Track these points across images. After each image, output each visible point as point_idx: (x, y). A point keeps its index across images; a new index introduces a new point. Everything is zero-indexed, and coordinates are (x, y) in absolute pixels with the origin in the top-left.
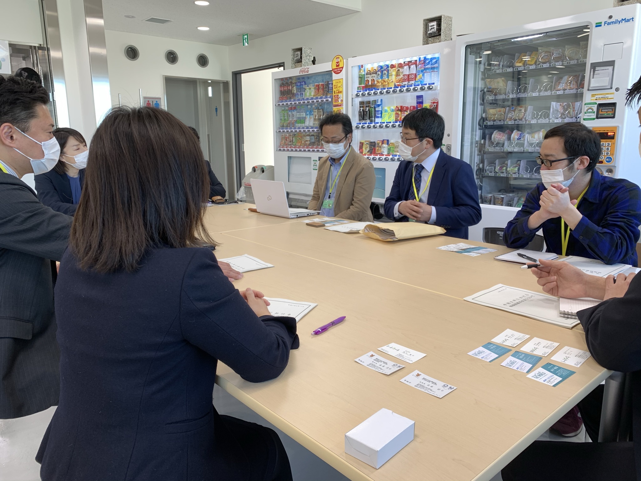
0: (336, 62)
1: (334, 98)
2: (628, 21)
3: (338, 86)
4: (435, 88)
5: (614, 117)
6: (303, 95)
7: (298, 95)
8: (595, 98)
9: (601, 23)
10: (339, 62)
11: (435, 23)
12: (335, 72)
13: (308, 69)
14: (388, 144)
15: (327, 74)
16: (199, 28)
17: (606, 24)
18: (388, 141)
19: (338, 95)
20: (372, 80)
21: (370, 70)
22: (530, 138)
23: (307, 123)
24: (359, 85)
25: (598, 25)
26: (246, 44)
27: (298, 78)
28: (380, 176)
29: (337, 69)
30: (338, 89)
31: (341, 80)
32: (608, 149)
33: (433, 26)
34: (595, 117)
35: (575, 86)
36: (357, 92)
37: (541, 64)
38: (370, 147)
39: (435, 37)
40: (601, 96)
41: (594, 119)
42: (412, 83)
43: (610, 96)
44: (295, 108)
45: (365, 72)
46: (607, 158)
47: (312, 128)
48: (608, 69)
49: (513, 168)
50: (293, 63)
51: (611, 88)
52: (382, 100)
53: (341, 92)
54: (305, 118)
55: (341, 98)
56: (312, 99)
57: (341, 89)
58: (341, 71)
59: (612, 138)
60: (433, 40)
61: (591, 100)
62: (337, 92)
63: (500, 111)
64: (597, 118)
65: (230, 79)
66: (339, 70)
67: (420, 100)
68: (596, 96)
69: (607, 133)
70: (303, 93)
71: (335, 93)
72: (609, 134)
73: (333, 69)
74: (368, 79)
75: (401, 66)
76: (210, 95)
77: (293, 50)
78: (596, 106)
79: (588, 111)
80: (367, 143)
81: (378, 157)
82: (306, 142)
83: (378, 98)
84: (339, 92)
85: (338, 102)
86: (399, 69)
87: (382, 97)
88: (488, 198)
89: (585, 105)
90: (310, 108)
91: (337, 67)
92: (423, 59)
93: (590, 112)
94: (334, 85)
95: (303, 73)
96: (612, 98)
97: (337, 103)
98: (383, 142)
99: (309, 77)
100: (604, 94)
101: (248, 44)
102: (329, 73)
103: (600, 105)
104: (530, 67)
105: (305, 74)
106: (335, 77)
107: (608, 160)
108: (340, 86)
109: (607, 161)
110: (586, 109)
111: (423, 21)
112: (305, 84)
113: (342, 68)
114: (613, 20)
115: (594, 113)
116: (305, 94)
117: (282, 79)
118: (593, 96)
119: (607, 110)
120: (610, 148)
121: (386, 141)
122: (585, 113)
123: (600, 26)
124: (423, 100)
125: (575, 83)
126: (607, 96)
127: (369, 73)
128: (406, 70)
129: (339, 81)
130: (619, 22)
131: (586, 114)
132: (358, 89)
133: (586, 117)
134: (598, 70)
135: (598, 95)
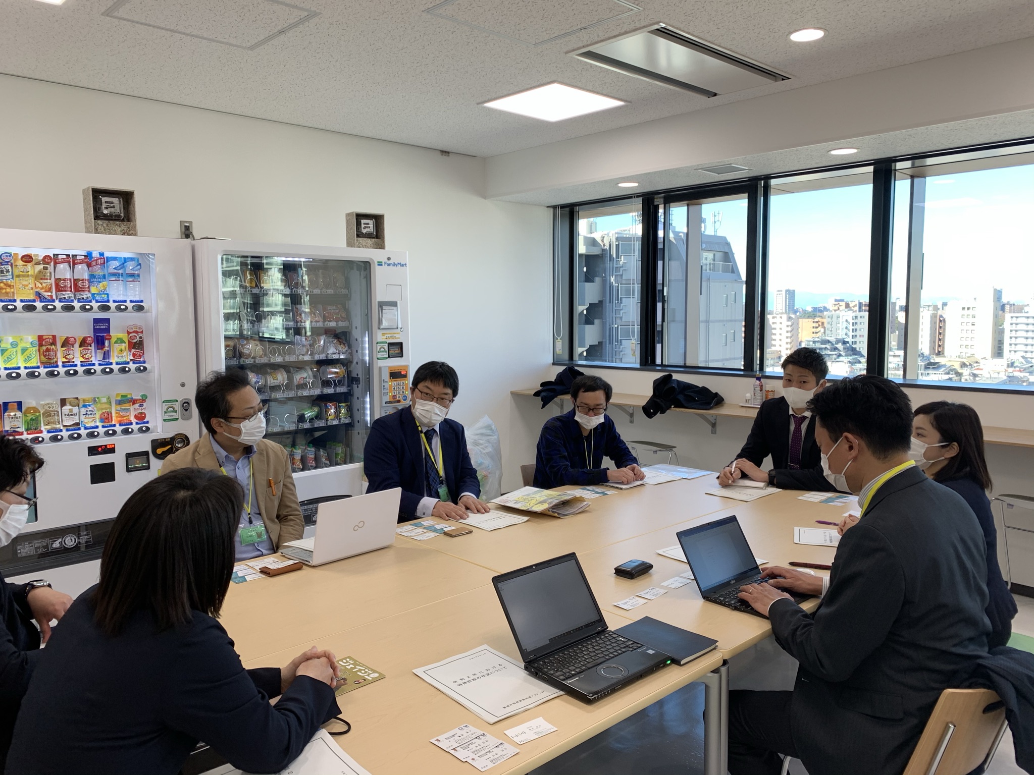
2: (403, 265)
4: (147, 309)
5: (402, 356)
8: (385, 337)
9: (382, 262)
14: (20, 409)
17: (386, 265)
18: (19, 404)
25: (380, 264)
32: (403, 388)
33: (113, 203)
34: (387, 356)
39: (119, 223)
40: (389, 335)
41: (386, 358)
43: (397, 336)
46: (404, 396)
48: (393, 309)
51: (397, 328)
59: (405, 377)
60: (107, 225)
61: (382, 339)
64: (389, 357)
67: (102, 327)
68: (386, 335)
72: (402, 373)
78: (387, 345)
79: (381, 350)
86: (44, 266)
89: (377, 343)
92: (98, 255)
93: (382, 352)
96: (399, 338)
100: (392, 334)
103: (390, 344)
107: (404, 398)
109: (403, 400)
110: (379, 348)
111: (87, 191)
114: (390, 262)
115: (386, 352)
118: (383, 334)
119: (394, 349)
121: (13, 404)
122: (379, 352)
123: (382, 265)
124: (109, 327)
126: (395, 335)
128: (64, 271)
130: (397, 265)
131: (379, 354)
133: (379, 357)
134: (385, 309)
135: (387, 334)
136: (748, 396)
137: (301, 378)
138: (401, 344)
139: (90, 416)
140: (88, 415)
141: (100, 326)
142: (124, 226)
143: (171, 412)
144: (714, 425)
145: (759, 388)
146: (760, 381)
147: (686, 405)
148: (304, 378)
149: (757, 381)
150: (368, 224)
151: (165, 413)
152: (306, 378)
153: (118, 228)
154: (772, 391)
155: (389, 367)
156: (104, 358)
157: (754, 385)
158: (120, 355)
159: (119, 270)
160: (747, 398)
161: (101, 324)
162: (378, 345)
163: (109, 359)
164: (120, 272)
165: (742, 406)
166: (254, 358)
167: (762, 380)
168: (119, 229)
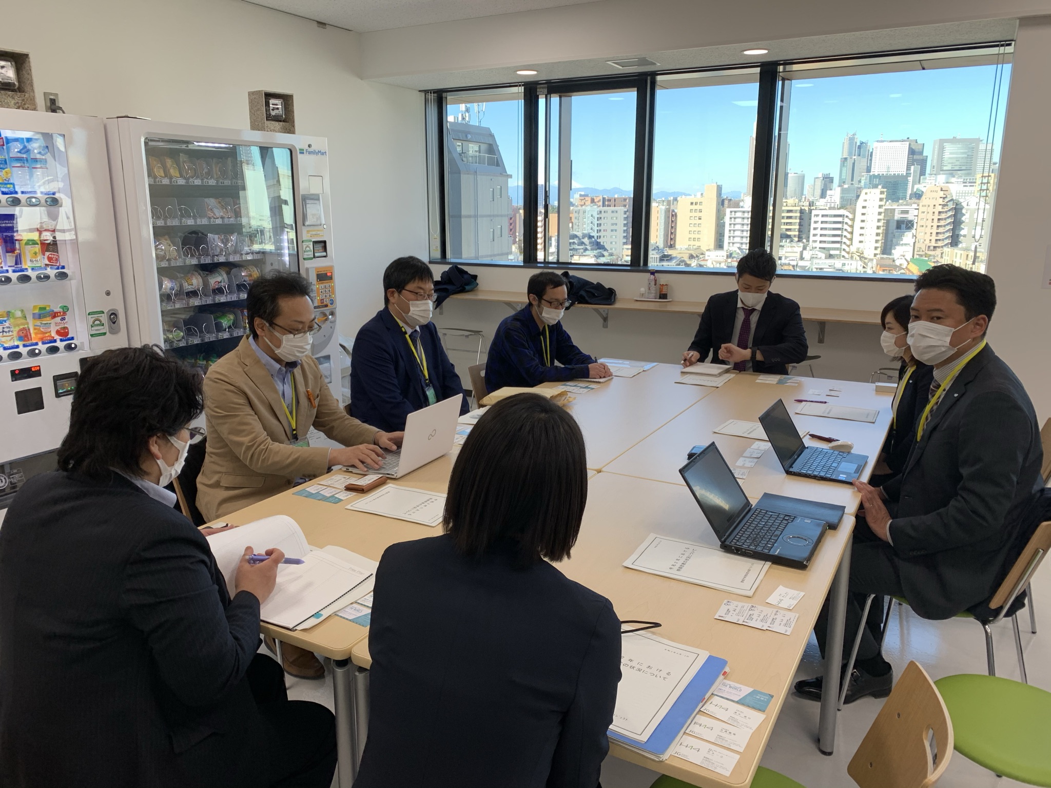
2: (323, 155)
5: (326, 256)
8: (310, 235)
9: (303, 150)
17: (308, 153)
25: (301, 152)
32: (329, 291)
34: (313, 256)
37: (191, 179)
39: (3, 92)
40: (314, 233)
41: (311, 259)
43: (321, 233)
46: (331, 300)
48: (315, 203)
51: (321, 225)
61: (308, 237)
67: (8, 225)
68: (311, 233)
69: (327, 273)
72: (328, 275)
78: (312, 243)
93: (308, 251)
96: (324, 236)
100: (316, 231)
103: (315, 243)
104: (178, 181)
109: (330, 304)
110: (305, 247)
114: (310, 150)
115: (311, 251)
118: (308, 232)
120: (331, 289)
123: (303, 153)
126: (318, 233)
130: (318, 155)
131: (305, 254)
133: (305, 257)
134: (308, 204)
135: (312, 231)
136: (643, 290)
137: (216, 282)
138: (325, 242)
139: (8, 334)
140: (6, 332)
141: (6, 223)
142: (18, 97)
143: (98, 325)
144: (605, 319)
145: (653, 283)
146: (654, 275)
147: (589, 301)
148: (219, 282)
149: (652, 276)
150: (277, 105)
151: (92, 326)
152: (221, 282)
153: (11, 100)
154: (666, 285)
155: (316, 268)
156: (16, 264)
157: (648, 280)
158: (34, 259)
159: (24, 154)
160: (642, 293)
161: (7, 222)
162: (304, 243)
163: (21, 264)
164: (24, 156)
165: (637, 300)
166: (169, 260)
167: (656, 274)
168: (13, 102)
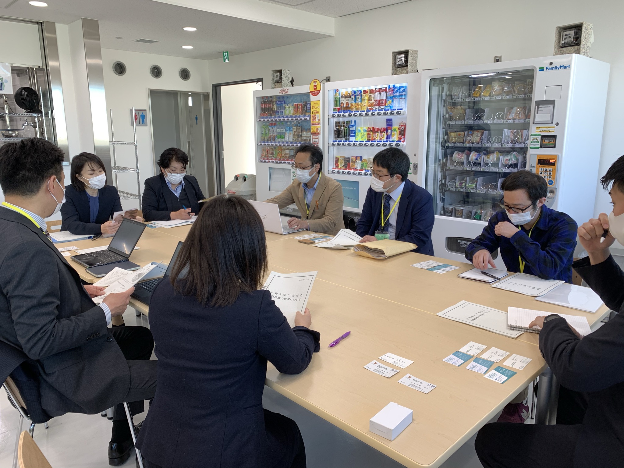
0: (314, 86)
1: (311, 117)
2: (566, 67)
3: (316, 107)
4: (403, 113)
5: (554, 147)
6: (283, 112)
7: (278, 113)
8: (539, 130)
9: (544, 68)
10: (316, 85)
11: (403, 56)
12: (312, 94)
13: (288, 89)
14: (361, 159)
15: (305, 95)
16: (183, 47)
17: (547, 69)
18: (361, 157)
19: (316, 115)
20: (346, 103)
21: (345, 93)
22: (486, 159)
23: (287, 139)
24: (335, 106)
25: (541, 69)
26: (227, 61)
27: (278, 97)
28: (354, 188)
29: (315, 91)
30: (315, 110)
31: (318, 102)
33: (401, 58)
34: (539, 146)
35: (523, 117)
36: (333, 113)
37: (495, 96)
38: (345, 162)
39: (403, 68)
40: (544, 129)
41: (538, 148)
42: (382, 108)
43: (551, 129)
44: (275, 124)
45: (340, 96)
47: (291, 143)
48: (549, 107)
49: (471, 185)
50: (273, 83)
51: (552, 123)
52: (355, 121)
53: (318, 112)
54: (285, 134)
55: (318, 118)
56: (291, 117)
57: (318, 110)
58: (318, 93)
59: (554, 164)
60: (401, 70)
61: (536, 132)
62: (315, 112)
63: (459, 135)
64: (541, 147)
65: (210, 91)
66: (316, 93)
67: (390, 123)
68: (540, 129)
69: (549, 160)
70: (283, 111)
71: (313, 113)
72: (551, 161)
73: (311, 92)
74: (343, 102)
75: (372, 92)
76: (190, 104)
77: (273, 71)
78: (540, 137)
79: (534, 141)
80: (342, 158)
81: (352, 171)
82: (286, 155)
83: (352, 119)
84: (316, 112)
85: (316, 121)
86: (371, 94)
87: (356, 118)
88: (449, 210)
89: (531, 135)
90: (289, 125)
91: (314, 89)
92: (392, 87)
93: (535, 142)
94: (312, 106)
95: (283, 93)
96: (553, 131)
97: (314, 122)
98: (356, 158)
99: (288, 97)
100: (546, 128)
101: (228, 60)
102: (307, 95)
103: (544, 137)
104: (485, 98)
105: (285, 94)
106: (312, 98)
107: (550, 182)
108: (317, 107)
109: (549, 184)
110: (532, 139)
111: (392, 53)
112: (285, 103)
113: (320, 91)
114: (553, 66)
115: (538, 142)
116: (285, 112)
117: (263, 97)
118: (538, 128)
119: (549, 141)
120: (551, 173)
121: (359, 157)
122: (531, 142)
123: (543, 70)
124: (392, 123)
125: (523, 114)
126: (549, 129)
127: (344, 97)
128: (377, 96)
129: (317, 102)
130: (558, 69)
131: (532, 144)
132: (334, 111)
133: (531, 146)
134: (541, 107)
135: (541, 128)
137: (506, 160)
138: (554, 136)
148: (508, 160)
155: (538, 155)
163: (390, 139)
166: (472, 143)
